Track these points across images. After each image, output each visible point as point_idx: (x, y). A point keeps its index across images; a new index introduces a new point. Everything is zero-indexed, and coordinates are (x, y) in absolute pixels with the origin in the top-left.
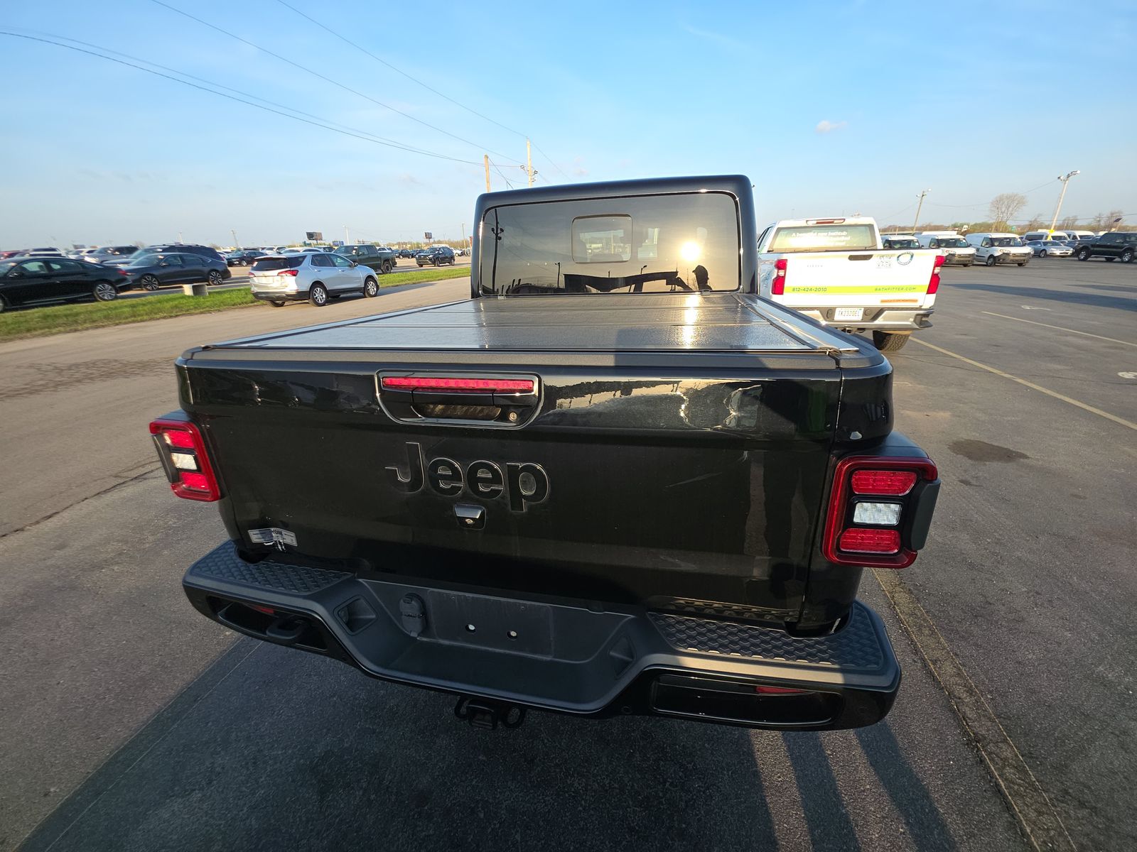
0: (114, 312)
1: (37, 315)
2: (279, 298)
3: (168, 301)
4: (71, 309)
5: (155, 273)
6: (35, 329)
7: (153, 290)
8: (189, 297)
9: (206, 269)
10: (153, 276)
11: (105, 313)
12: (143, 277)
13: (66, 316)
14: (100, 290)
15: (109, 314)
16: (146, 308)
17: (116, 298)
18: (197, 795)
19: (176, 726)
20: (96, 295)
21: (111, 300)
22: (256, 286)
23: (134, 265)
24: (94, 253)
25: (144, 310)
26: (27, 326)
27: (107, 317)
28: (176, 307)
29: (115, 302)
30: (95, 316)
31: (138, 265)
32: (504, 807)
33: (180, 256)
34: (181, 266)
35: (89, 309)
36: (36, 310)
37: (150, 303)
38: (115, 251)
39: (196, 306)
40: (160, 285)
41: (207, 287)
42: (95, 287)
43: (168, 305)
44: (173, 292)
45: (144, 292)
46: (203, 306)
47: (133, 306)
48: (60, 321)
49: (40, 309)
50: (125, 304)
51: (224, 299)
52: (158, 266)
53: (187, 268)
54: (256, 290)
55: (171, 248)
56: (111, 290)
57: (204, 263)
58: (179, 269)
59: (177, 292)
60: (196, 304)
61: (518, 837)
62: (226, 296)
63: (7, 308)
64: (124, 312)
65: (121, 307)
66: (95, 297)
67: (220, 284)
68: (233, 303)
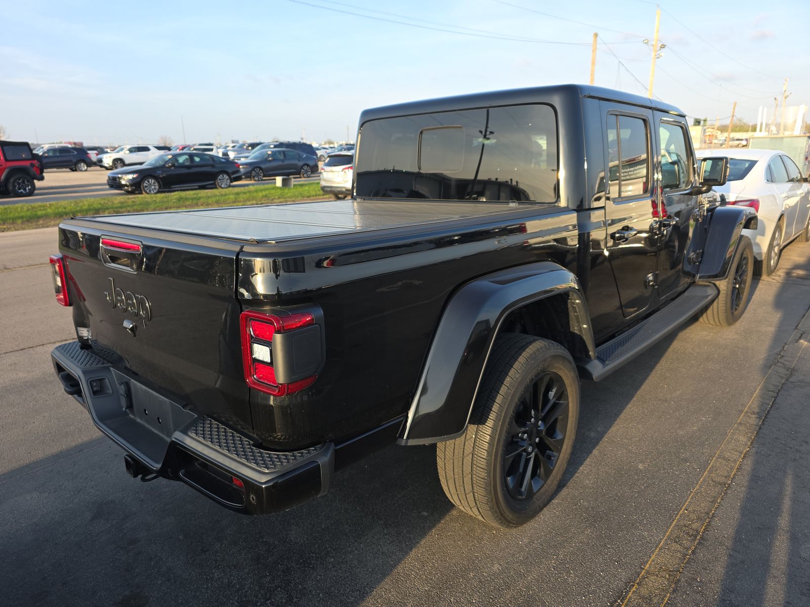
0: (223, 198)
1: (175, 197)
2: (341, 192)
3: (261, 191)
4: (197, 194)
5: (263, 166)
6: (171, 208)
7: (258, 180)
8: (278, 188)
9: (301, 163)
10: (261, 168)
11: (217, 198)
12: (253, 169)
13: (193, 199)
14: (220, 180)
15: (219, 200)
16: (245, 196)
17: (230, 186)
18: (46, 495)
19: (62, 460)
20: (217, 183)
21: (226, 188)
22: (325, 180)
23: (251, 159)
24: (235, 148)
25: (243, 198)
26: (167, 205)
27: (217, 202)
28: (266, 196)
29: (227, 190)
30: (210, 201)
31: (254, 159)
32: (167, 565)
33: (284, 152)
34: (283, 161)
35: (209, 194)
36: (176, 193)
37: (249, 192)
38: (249, 146)
39: (280, 196)
40: (264, 176)
41: (293, 180)
42: (218, 176)
43: (260, 194)
44: (268, 184)
45: (253, 182)
46: (286, 196)
47: (238, 194)
48: (188, 203)
49: (179, 192)
50: (233, 192)
51: (304, 191)
52: (265, 161)
53: (286, 162)
54: (323, 183)
55: (281, 145)
56: (227, 180)
57: (300, 158)
58: (280, 163)
59: (271, 183)
60: (281, 194)
61: (159, 582)
62: (306, 188)
63: (160, 190)
64: (229, 199)
65: (229, 194)
66: (216, 185)
67: (308, 177)
68: (308, 195)
